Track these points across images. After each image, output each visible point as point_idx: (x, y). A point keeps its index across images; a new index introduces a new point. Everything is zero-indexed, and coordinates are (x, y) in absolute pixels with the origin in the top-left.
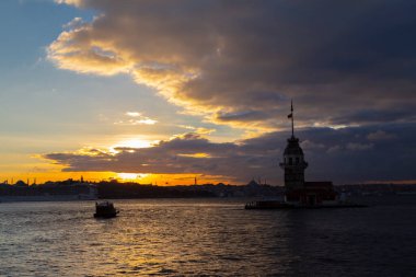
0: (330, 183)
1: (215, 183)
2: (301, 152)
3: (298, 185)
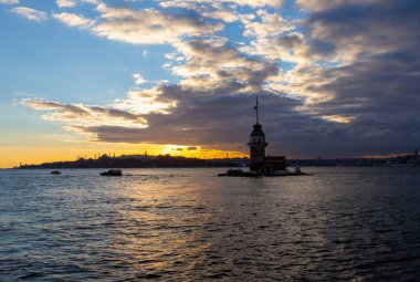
0: (283, 158)
2: (263, 134)
3: (260, 159)
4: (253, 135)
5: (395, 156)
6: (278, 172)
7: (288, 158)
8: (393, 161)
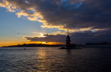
0: (75, 44)
1: (60, 44)
4: (67, 38)
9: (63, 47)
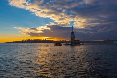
0: (79, 41)
2: (74, 35)
3: (73, 41)
4: (71, 35)
5: (103, 40)
6: (78, 44)
7: (80, 41)
8: (103, 42)
9: (67, 43)
